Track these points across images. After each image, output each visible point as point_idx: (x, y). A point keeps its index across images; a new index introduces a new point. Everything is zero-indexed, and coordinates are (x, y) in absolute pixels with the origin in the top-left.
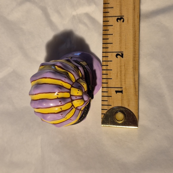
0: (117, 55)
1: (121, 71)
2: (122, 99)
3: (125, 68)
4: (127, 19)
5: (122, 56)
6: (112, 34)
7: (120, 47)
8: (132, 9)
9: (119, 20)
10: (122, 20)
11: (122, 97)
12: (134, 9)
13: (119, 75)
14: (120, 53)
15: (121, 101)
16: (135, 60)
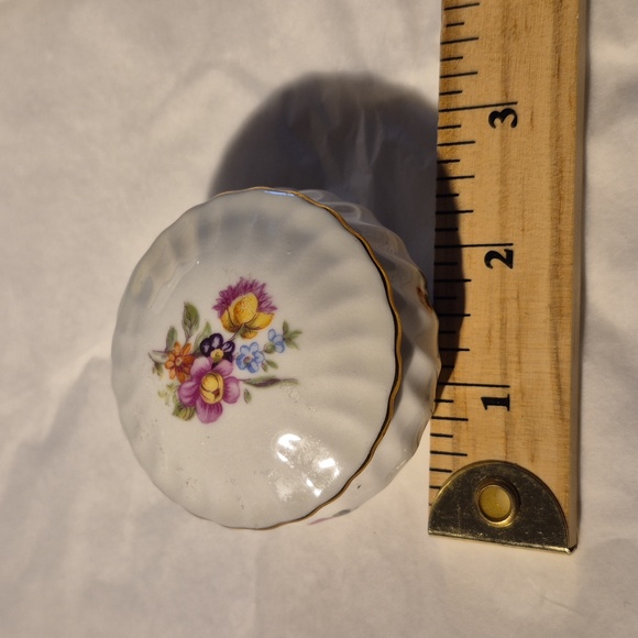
0: (489, 257)
1: (503, 322)
2: (507, 433)
3: (519, 308)
4: (529, 113)
5: (508, 260)
6: (473, 177)
7: (503, 227)
8: (549, 72)
9: (497, 121)
10: (510, 118)
11: (509, 423)
12: (557, 73)
13: (496, 334)
14: (501, 250)
15: (503, 441)
16: (557, 277)
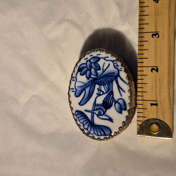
0: (152, 70)
1: (156, 85)
2: (157, 112)
3: (160, 82)
4: (162, 34)
5: (157, 70)
6: (148, 50)
7: (156, 62)
8: (167, 25)
9: (154, 36)
10: (157, 36)
11: (157, 110)
12: (169, 25)
13: (154, 88)
14: (155, 68)
15: (156, 114)
16: (169, 75)
